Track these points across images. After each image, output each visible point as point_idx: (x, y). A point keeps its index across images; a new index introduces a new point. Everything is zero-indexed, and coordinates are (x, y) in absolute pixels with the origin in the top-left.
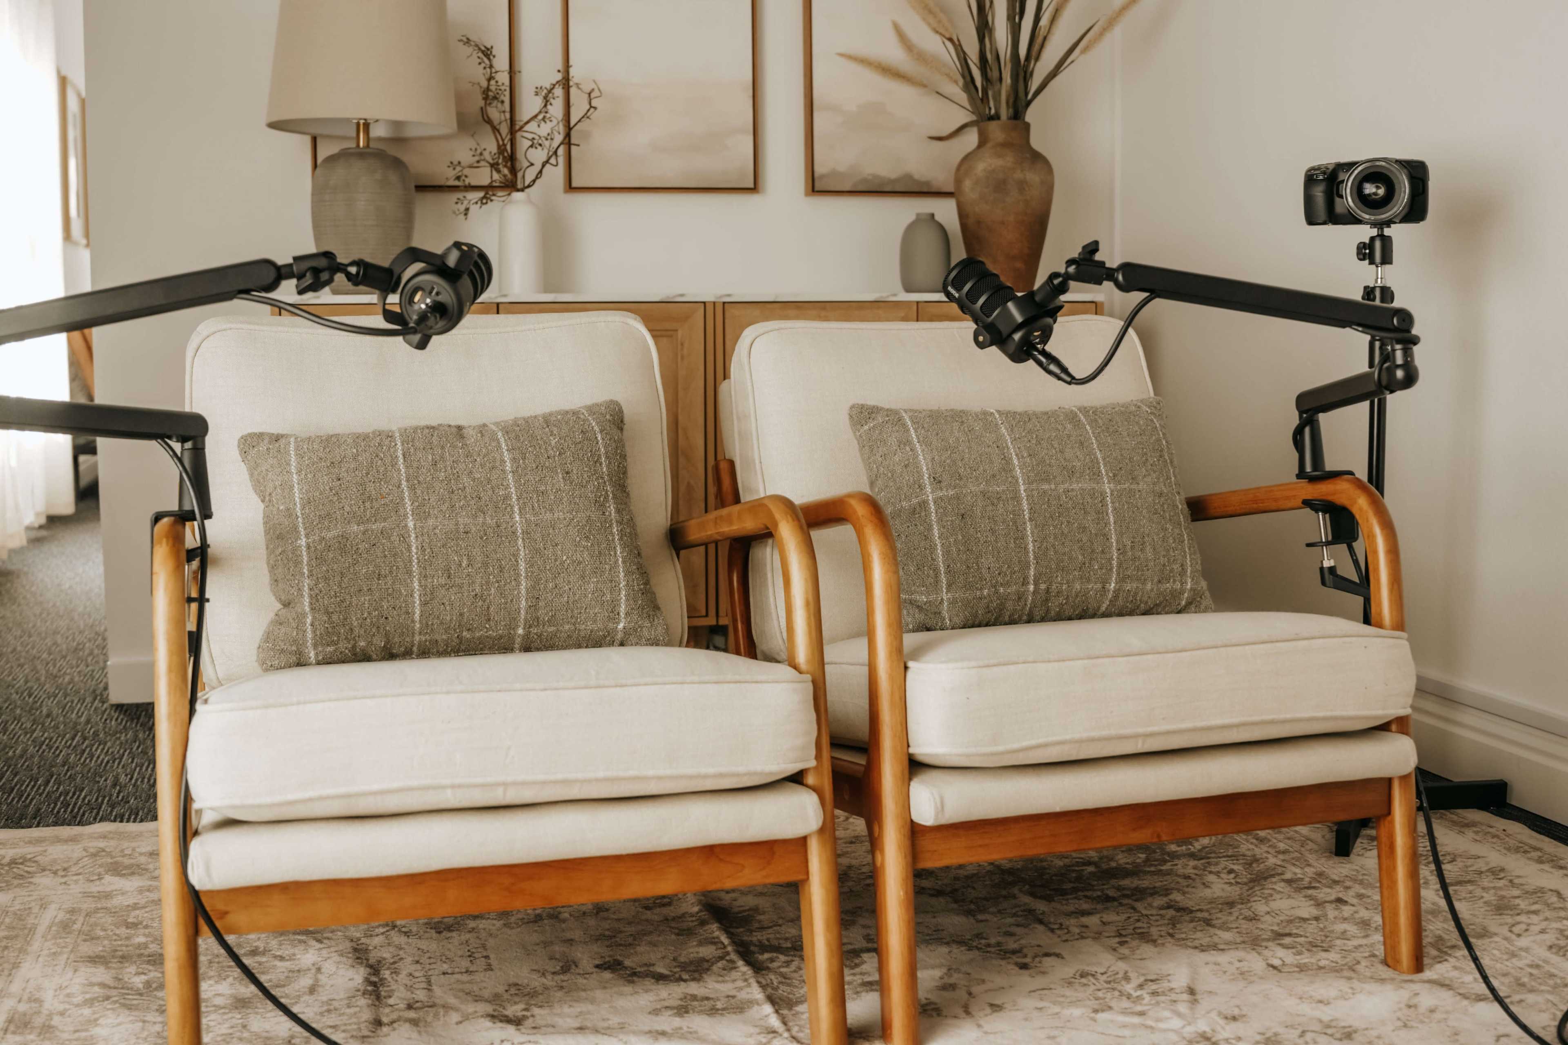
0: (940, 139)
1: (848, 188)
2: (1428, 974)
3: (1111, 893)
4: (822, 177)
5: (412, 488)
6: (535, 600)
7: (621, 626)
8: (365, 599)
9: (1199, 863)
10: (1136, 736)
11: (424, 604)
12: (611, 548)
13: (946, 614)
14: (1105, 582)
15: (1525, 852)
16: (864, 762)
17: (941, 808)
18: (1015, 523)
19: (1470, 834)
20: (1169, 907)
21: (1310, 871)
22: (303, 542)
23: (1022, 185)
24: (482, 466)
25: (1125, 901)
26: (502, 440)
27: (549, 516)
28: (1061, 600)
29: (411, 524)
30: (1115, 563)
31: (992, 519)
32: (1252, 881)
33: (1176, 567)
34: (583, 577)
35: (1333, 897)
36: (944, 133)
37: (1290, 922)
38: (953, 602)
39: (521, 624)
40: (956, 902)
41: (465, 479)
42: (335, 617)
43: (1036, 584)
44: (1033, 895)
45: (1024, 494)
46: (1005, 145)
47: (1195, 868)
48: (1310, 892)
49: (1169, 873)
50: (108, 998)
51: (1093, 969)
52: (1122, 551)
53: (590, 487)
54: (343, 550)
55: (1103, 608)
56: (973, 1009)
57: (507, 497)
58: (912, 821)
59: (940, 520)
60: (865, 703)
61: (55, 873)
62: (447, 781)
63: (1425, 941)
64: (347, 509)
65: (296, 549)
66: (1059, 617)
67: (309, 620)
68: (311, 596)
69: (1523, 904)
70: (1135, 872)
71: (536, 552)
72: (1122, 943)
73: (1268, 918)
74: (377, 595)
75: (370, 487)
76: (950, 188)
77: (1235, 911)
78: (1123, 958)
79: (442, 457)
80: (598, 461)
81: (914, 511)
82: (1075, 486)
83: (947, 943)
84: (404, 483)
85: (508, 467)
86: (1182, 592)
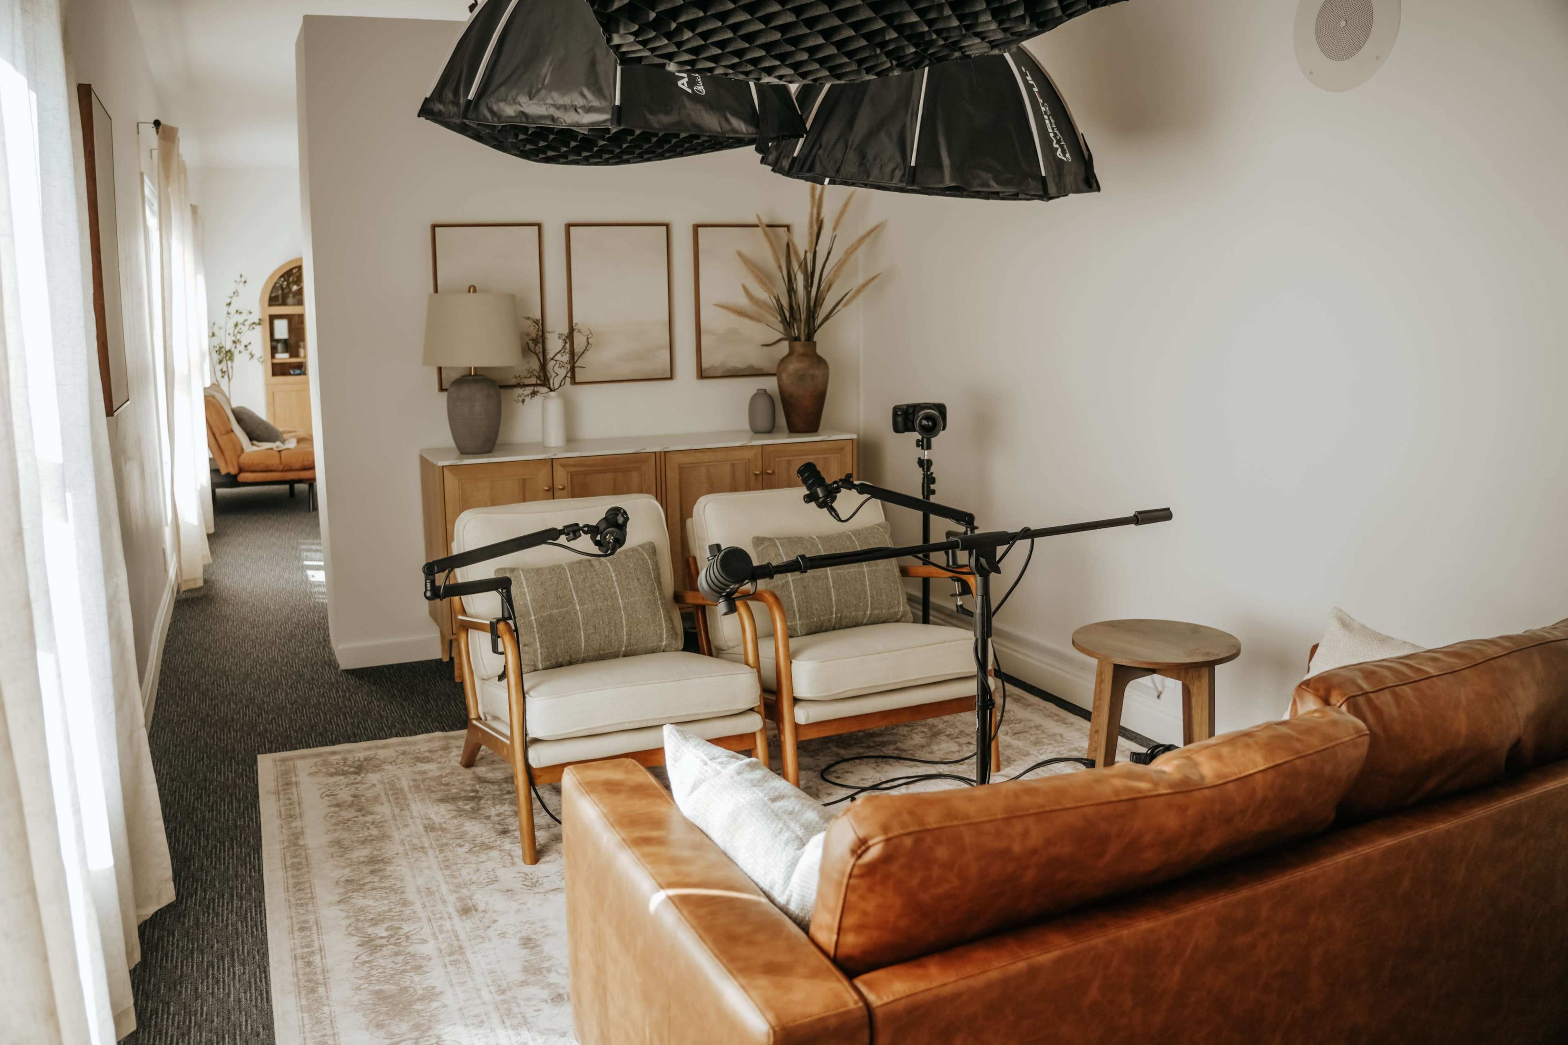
0: (767, 345)
1: (718, 375)
2: (1002, 772)
3: (872, 744)
4: (706, 369)
5: (577, 592)
6: (629, 635)
7: (664, 644)
8: (562, 641)
9: (909, 729)
10: (881, 686)
11: (586, 641)
12: (658, 610)
13: (798, 630)
14: (865, 611)
15: (1052, 717)
16: (774, 698)
17: (808, 717)
18: (826, 588)
19: (1029, 710)
20: (896, 749)
21: (957, 730)
22: (533, 618)
23: (813, 377)
24: (604, 579)
25: (878, 748)
26: (610, 567)
27: (633, 599)
28: (847, 620)
29: (578, 608)
30: (869, 603)
31: (817, 588)
32: (932, 736)
33: (896, 602)
34: (648, 624)
35: (966, 742)
36: (769, 343)
37: (948, 753)
38: (802, 625)
39: (624, 646)
40: (805, 751)
41: (597, 586)
42: (550, 650)
43: (836, 614)
44: (837, 746)
45: (830, 576)
46: (804, 355)
47: (907, 731)
48: (957, 740)
49: (896, 734)
50: (461, 815)
51: (866, 777)
52: (872, 597)
53: (648, 585)
54: (551, 621)
55: (865, 622)
56: (820, 795)
57: (615, 593)
58: (795, 723)
59: (795, 589)
60: (775, 675)
61: (391, 763)
62: (627, 721)
63: (1001, 759)
64: (551, 602)
65: (530, 621)
66: (846, 627)
67: (539, 652)
68: (540, 642)
69: (1046, 741)
70: (881, 734)
71: (629, 615)
72: (877, 766)
73: (938, 752)
74: (567, 639)
75: (559, 592)
76: (774, 372)
77: (925, 750)
78: (878, 772)
79: (587, 577)
80: (650, 573)
81: (783, 586)
82: (852, 570)
83: (805, 770)
84: (573, 590)
85: (614, 579)
86: (899, 612)
